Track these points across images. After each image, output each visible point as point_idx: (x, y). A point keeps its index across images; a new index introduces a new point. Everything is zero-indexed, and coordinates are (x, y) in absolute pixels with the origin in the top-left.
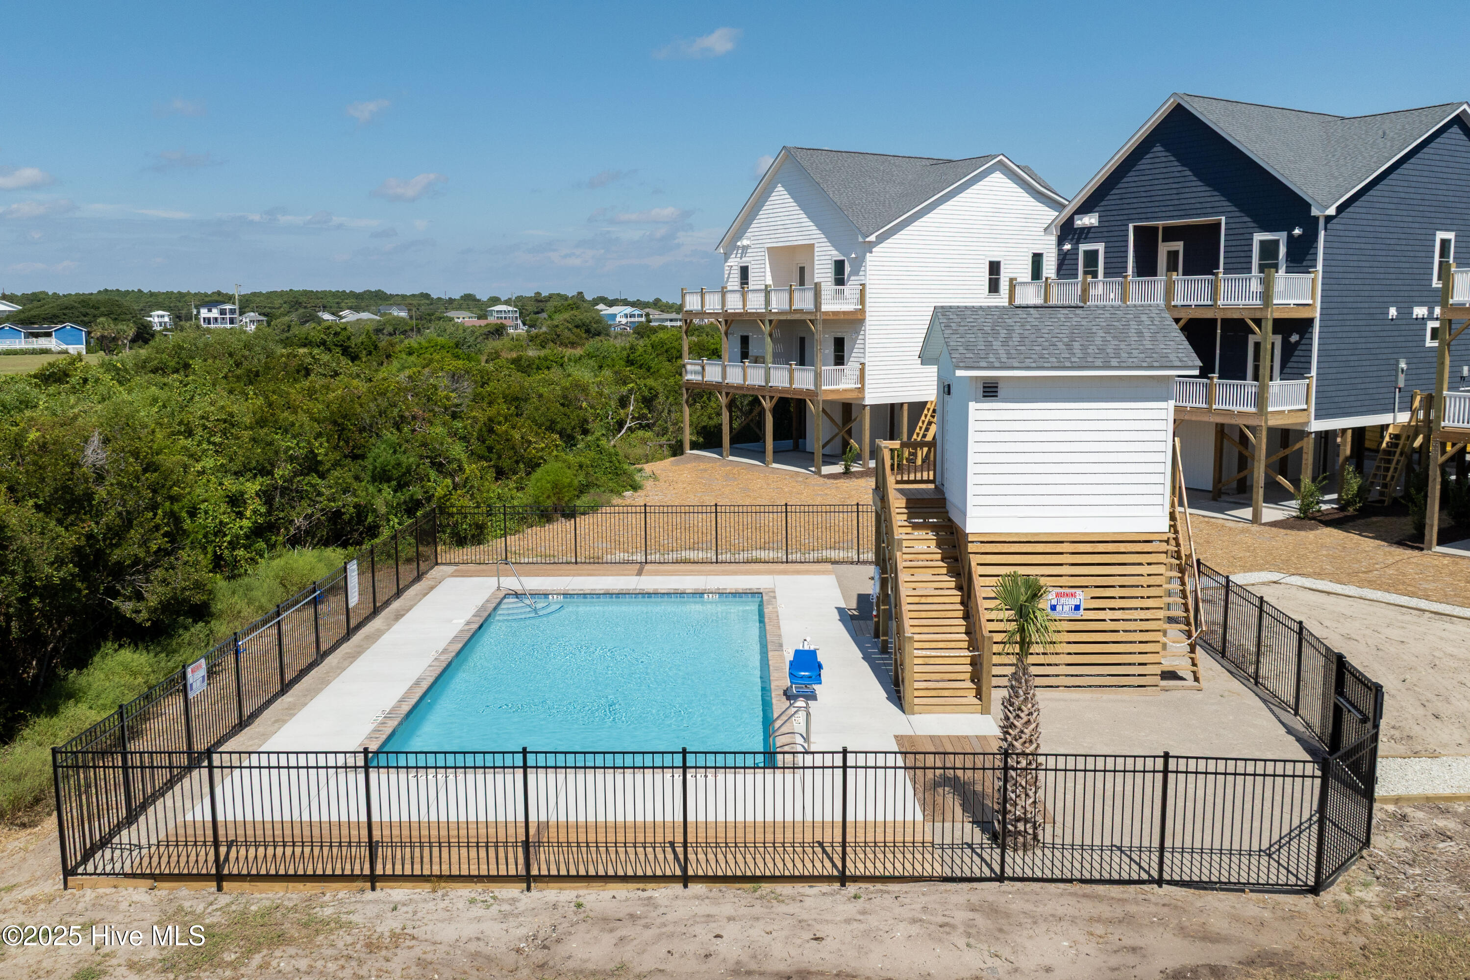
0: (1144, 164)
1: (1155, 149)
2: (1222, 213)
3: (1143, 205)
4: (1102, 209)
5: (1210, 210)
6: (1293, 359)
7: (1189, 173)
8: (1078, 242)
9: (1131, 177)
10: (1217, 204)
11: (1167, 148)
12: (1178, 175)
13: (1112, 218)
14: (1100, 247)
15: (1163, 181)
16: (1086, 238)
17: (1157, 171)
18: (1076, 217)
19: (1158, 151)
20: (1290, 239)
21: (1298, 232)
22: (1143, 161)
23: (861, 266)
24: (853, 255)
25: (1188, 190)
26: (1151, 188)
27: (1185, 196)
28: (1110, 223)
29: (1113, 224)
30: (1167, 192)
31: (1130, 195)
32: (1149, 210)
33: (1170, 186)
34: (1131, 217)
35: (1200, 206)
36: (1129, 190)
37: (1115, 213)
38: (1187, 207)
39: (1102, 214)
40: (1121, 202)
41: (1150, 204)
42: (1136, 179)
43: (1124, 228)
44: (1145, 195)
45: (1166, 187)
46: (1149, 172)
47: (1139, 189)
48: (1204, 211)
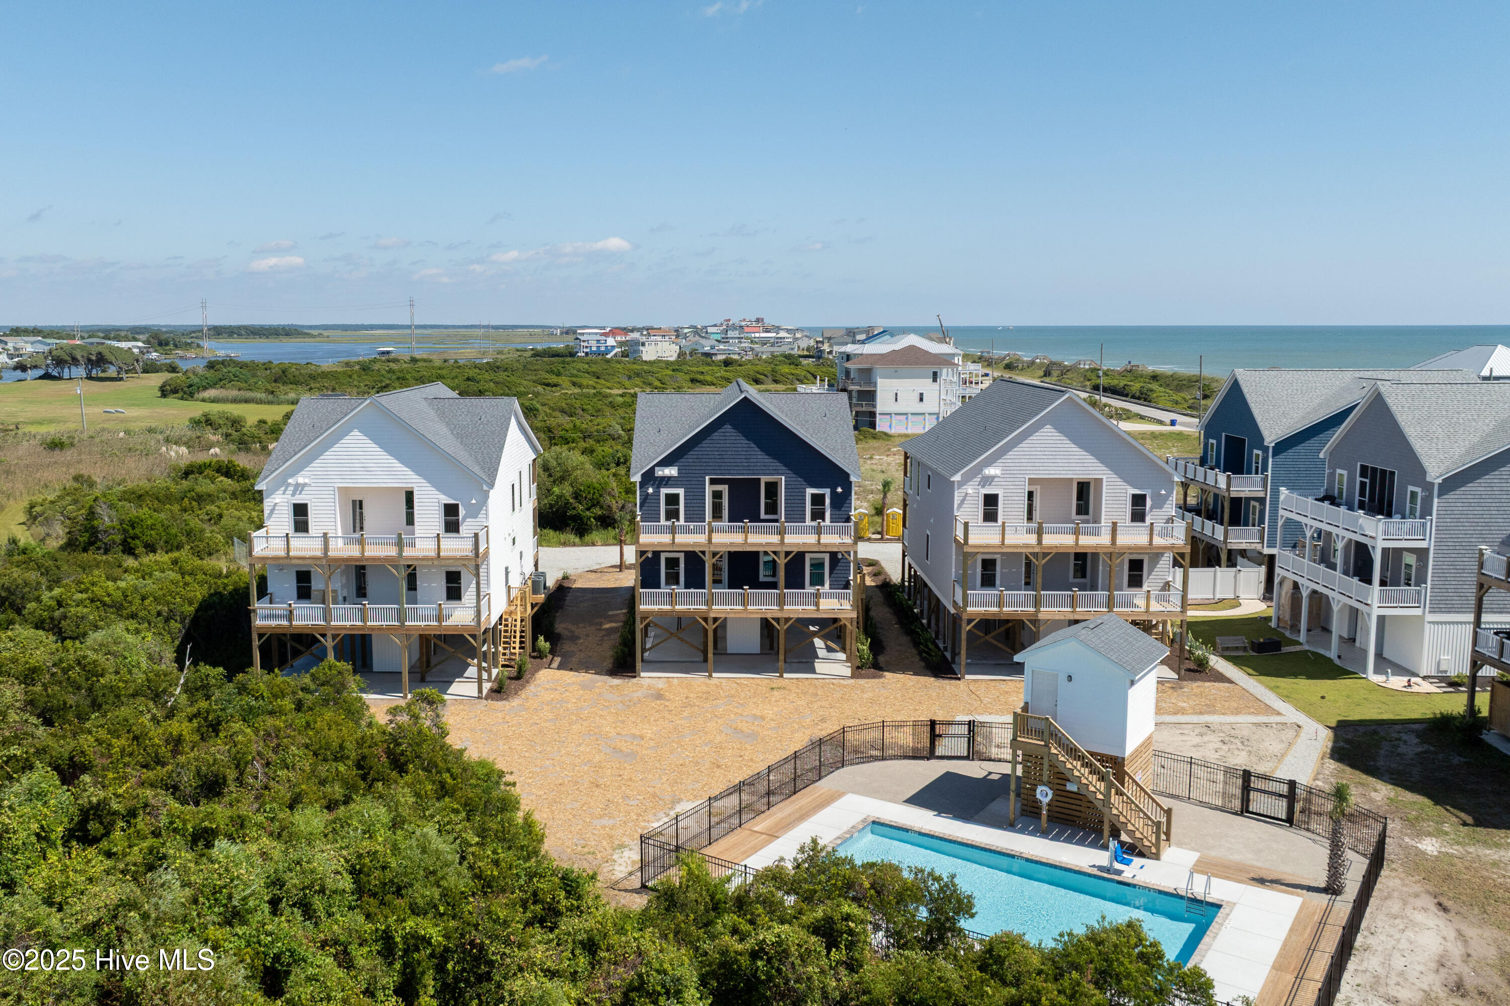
0: (716, 435)
1: (726, 426)
2: (782, 474)
3: (717, 464)
4: (682, 464)
5: (773, 472)
6: (837, 568)
7: (753, 445)
8: (659, 487)
9: (705, 444)
10: (778, 468)
11: (735, 427)
12: (746, 446)
13: (690, 471)
14: (681, 492)
15: (734, 449)
16: (666, 485)
17: (727, 442)
18: (657, 468)
19: (728, 427)
20: (834, 494)
21: (839, 490)
22: (716, 434)
23: (481, 509)
24: (474, 501)
25: (754, 457)
26: (723, 453)
27: (752, 460)
28: (688, 475)
29: (691, 475)
30: (737, 457)
31: (705, 457)
32: (722, 468)
33: (739, 453)
34: (707, 471)
35: (763, 469)
36: (704, 453)
37: (693, 468)
38: (753, 468)
39: (681, 468)
40: (698, 460)
41: (723, 464)
42: (711, 445)
43: (701, 479)
44: (718, 457)
45: (736, 453)
46: (723, 442)
47: (714, 453)
48: (767, 472)
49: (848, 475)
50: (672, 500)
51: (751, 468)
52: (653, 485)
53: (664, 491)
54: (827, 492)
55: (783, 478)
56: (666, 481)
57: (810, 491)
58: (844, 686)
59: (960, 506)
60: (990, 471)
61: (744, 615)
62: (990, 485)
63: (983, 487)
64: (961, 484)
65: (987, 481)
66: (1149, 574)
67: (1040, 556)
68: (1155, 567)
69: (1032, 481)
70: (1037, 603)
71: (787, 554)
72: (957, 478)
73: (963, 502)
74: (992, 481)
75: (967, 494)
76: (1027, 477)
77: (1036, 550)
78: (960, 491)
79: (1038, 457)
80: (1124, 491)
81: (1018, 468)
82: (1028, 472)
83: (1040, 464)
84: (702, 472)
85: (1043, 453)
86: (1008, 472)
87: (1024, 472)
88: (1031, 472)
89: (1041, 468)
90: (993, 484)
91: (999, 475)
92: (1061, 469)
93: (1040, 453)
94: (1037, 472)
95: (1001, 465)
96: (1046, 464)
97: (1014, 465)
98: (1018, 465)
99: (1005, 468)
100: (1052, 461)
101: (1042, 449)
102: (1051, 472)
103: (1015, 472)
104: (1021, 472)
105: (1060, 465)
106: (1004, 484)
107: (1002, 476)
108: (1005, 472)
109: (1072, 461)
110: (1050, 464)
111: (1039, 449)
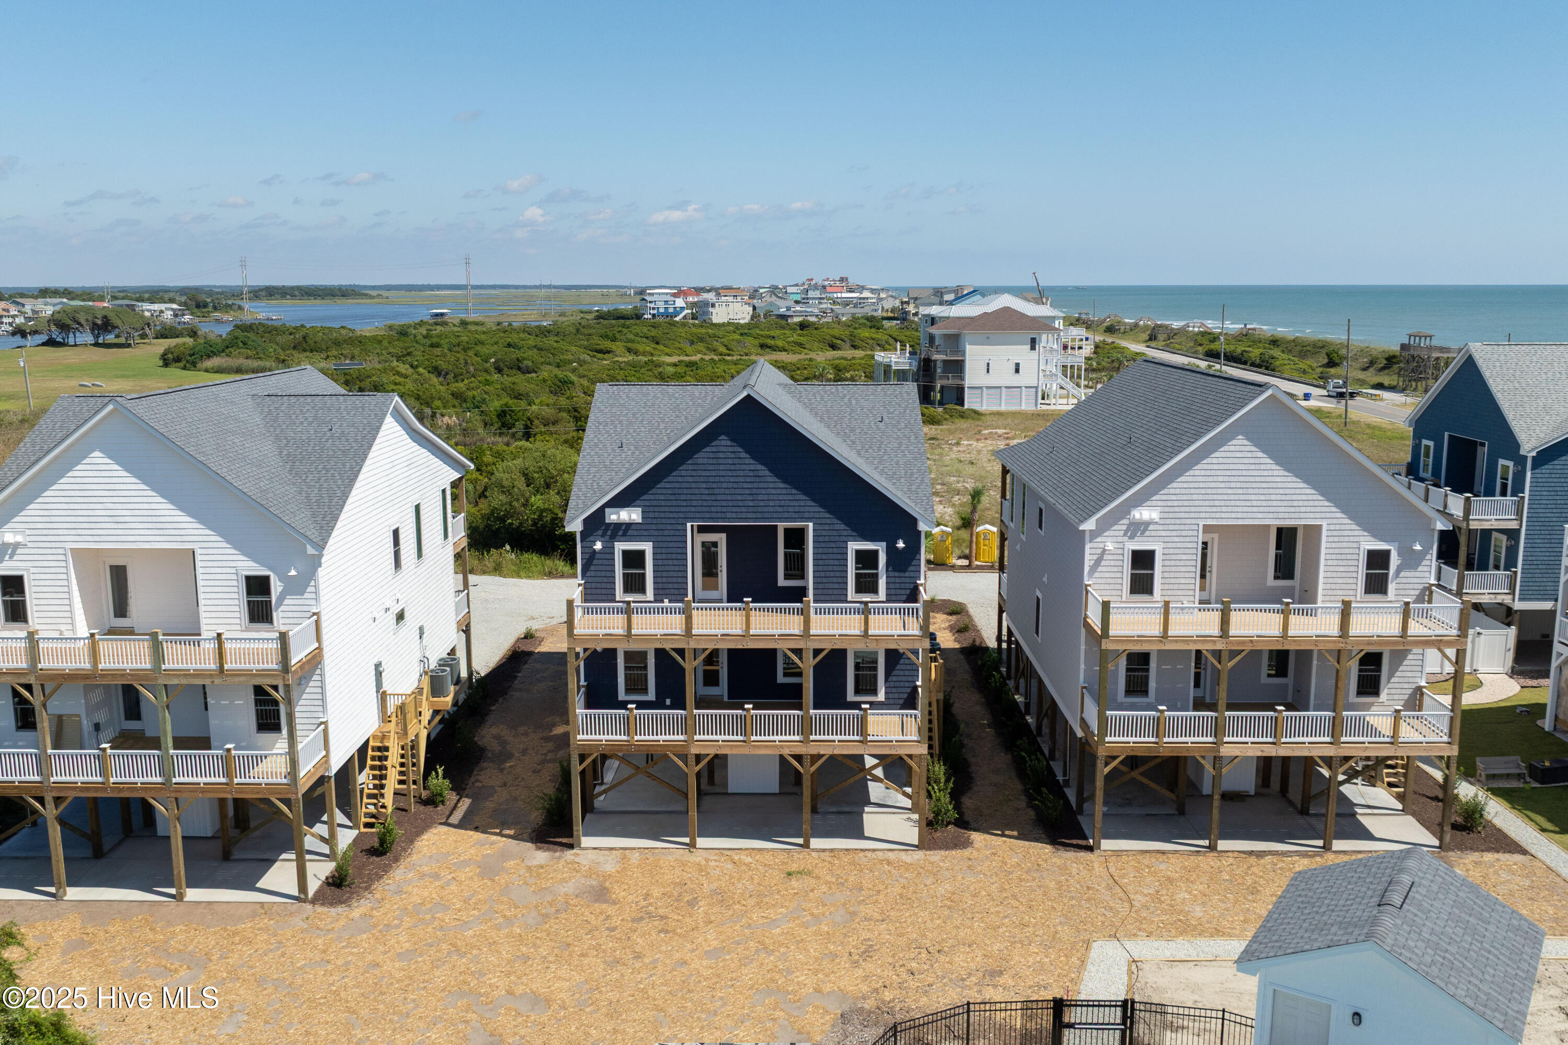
0: (702, 457)
1: (719, 443)
2: (809, 519)
3: (705, 503)
4: (647, 503)
5: (796, 515)
6: (898, 667)
7: (763, 472)
8: (612, 540)
9: (685, 470)
10: (804, 509)
11: (736, 440)
12: (751, 474)
13: (662, 515)
14: (647, 547)
15: (732, 480)
16: (624, 535)
17: (722, 467)
18: (607, 510)
19: (723, 441)
20: (892, 551)
21: (901, 544)
23: (308, 585)
24: (293, 573)
25: (763, 491)
26: (715, 485)
27: (760, 497)
28: (659, 521)
29: (664, 521)
30: (737, 491)
31: (685, 491)
32: (713, 509)
33: (740, 485)
34: (689, 515)
35: (780, 509)
36: (684, 485)
37: (666, 509)
38: (765, 509)
39: (647, 509)
40: (673, 497)
41: (715, 504)
42: (694, 473)
43: (679, 527)
44: (707, 492)
45: (735, 485)
46: (712, 467)
47: (699, 485)
48: (786, 515)
49: (914, 521)
50: (634, 559)
51: (760, 509)
52: (603, 535)
53: (620, 547)
54: (880, 548)
55: (811, 525)
56: (624, 531)
57: (854, 546)
58: (908, 866)
59: (1094, 569)
60: (1142, 514)
61: (746, 751)
62: (1141, 536)
63: (1132, 537)
64: (1094, 534)
65: (1138, 528)
66: (1391, 675)
67: (1225, 656)
68: (1401, 664)
69: (1207, 529)
70: (1218, 730)
71: (817, 652)
72: (1089, 525)
73: (1098, 562)
74: (1146, 530)
75: (1104, 550)
76: (1201, 523)
77: (1219, 646)
78: (1094, 545)
79: (1219, 491)
80: (1355, 545)
81: (1187, 509)
82: (1202, 515)
83: (1222, 503)
84: (681, 515)
85: (1227, 485)
86: (1171, 515)
87: (1197, 515)
88: (1207, 515)
89: (1224, 509)
90: (1147, 533)
91: (1157, 520)
92: (1255, 509)
93: (1223, 485)
94: (1218, 515)
95: (1159, 503)
96: (1233, 503)
97: (1180, 503)
98: (1186, 503)
99: (1167, 509)
100: (1242, 497)
101: (1226, 479)
102: (1240, 515)
103: (1182, 515)
104: (1193, 515)
105: (1254, 503)
106: (1164, 533)
107: (1162, 522)
108: (1166, 515)
109: (1273, 497)
110: (1238, 503)
111: (1221, 479)
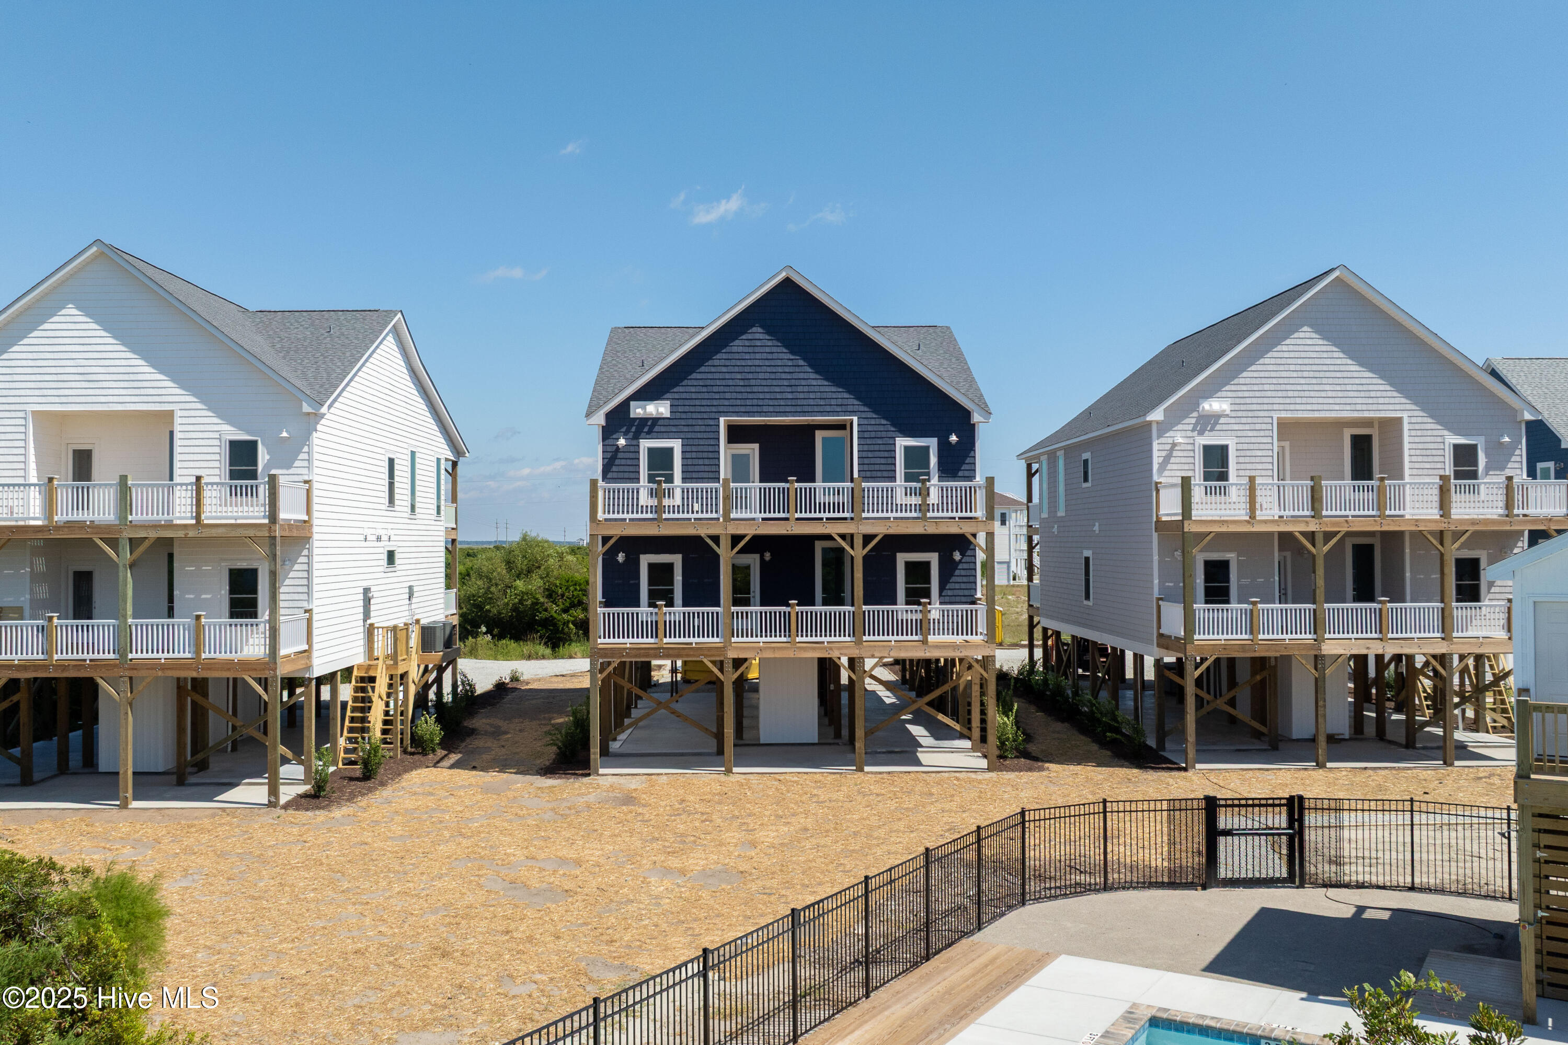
0: (737, 345)
1: (754, 330)
2: (853, 413)
3: (739, 396)
4: (676, 396)
5: (839, 409)
6: (953, 579)
7: (801, 362)
8: (637, 437)
9: (719, 359)
10: (845, 402)
11: (770, 330)
12: (790, 363)
13: (692, 409)
14: (676, 445)
15: (769, 369)
16: (649, 432)
17: (758, 356)
18: (632, 403)
19: (757, 332)
20: (944, 447)
21: (954, 438)
22: (737, 342)
23: (300, 452)
24: (285, 434)
25: (803, 383)
26: (750, 376)
27: (800, 389)
28: (689, 415)
29: (694, 416)
30: (775, 383)
31: (718, 383)
32: (749, 402)
33: (778, 376)
34: (721, 409)
35: (822, 402)
36: (717, 376)
37: (698, 403)
38: (805, 402)
39: (676, 403)
40: (704, 389)
41: (750, 396)
42: (728, 363)
43: (712, 422)
44: (742, 383)
45: (773, 376)
46: (747, 356)
47: (733, 376)
48: (828, 409)
49: (968, 413)
50: (661, 459)
51: (799, 402)
52: (625, 434)
53: (645, 444)
54: (932, 443)
55: (855, 419)
56: (650, 426)
57: (902, 442)
58: (980, 782)
59: (1163, 466)
60: (1212, 406)
61: (790, 654)
62: (1211, 430)
63: (1201, 433)
64: (1165, 427)
65: (1208, 422)
66: (1491, 580)
67: (1319, 539)
69: (1282, 422)
70: (1317, 625)
72: (1156, 415)
73: (1167, 459)
74: (1216, 423)
75: (1174, 445)
76: (1276, 416)
77: (1313, 528)
78: (1162, 440)
79: (1292, 381)
80: (1439, 439)
81: (1260, 400)
82: (1276, 407)
83: (1296, 394)
84: (714, 409)
85: (1300, 374)
86: (1243, 407)
87: (1270, 407)
88: (1281, 407)
89: (1298, 400)
90: (1218, 427)
91: (1228, 412)
92: (1331, 401)
93: (1295, 374)
94: (1292, 407)
95: (1229, 394)
96: (1307, 394)
97: (1251, 394)
98: (1257, 394)
99: (1238, 401)
100: (1316, 387)
101: (1298, 368)
102: (1315, 407)
103: (1254, 407)
104: (1266, 407)
105: (1330, 394)
106: (1236, 427)
107: (1233, 414)
108: (1237, 407)
109: (1349, 387)
110: (1312, 394)
111: (1292, 368)
